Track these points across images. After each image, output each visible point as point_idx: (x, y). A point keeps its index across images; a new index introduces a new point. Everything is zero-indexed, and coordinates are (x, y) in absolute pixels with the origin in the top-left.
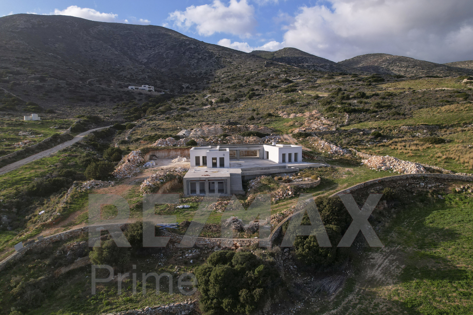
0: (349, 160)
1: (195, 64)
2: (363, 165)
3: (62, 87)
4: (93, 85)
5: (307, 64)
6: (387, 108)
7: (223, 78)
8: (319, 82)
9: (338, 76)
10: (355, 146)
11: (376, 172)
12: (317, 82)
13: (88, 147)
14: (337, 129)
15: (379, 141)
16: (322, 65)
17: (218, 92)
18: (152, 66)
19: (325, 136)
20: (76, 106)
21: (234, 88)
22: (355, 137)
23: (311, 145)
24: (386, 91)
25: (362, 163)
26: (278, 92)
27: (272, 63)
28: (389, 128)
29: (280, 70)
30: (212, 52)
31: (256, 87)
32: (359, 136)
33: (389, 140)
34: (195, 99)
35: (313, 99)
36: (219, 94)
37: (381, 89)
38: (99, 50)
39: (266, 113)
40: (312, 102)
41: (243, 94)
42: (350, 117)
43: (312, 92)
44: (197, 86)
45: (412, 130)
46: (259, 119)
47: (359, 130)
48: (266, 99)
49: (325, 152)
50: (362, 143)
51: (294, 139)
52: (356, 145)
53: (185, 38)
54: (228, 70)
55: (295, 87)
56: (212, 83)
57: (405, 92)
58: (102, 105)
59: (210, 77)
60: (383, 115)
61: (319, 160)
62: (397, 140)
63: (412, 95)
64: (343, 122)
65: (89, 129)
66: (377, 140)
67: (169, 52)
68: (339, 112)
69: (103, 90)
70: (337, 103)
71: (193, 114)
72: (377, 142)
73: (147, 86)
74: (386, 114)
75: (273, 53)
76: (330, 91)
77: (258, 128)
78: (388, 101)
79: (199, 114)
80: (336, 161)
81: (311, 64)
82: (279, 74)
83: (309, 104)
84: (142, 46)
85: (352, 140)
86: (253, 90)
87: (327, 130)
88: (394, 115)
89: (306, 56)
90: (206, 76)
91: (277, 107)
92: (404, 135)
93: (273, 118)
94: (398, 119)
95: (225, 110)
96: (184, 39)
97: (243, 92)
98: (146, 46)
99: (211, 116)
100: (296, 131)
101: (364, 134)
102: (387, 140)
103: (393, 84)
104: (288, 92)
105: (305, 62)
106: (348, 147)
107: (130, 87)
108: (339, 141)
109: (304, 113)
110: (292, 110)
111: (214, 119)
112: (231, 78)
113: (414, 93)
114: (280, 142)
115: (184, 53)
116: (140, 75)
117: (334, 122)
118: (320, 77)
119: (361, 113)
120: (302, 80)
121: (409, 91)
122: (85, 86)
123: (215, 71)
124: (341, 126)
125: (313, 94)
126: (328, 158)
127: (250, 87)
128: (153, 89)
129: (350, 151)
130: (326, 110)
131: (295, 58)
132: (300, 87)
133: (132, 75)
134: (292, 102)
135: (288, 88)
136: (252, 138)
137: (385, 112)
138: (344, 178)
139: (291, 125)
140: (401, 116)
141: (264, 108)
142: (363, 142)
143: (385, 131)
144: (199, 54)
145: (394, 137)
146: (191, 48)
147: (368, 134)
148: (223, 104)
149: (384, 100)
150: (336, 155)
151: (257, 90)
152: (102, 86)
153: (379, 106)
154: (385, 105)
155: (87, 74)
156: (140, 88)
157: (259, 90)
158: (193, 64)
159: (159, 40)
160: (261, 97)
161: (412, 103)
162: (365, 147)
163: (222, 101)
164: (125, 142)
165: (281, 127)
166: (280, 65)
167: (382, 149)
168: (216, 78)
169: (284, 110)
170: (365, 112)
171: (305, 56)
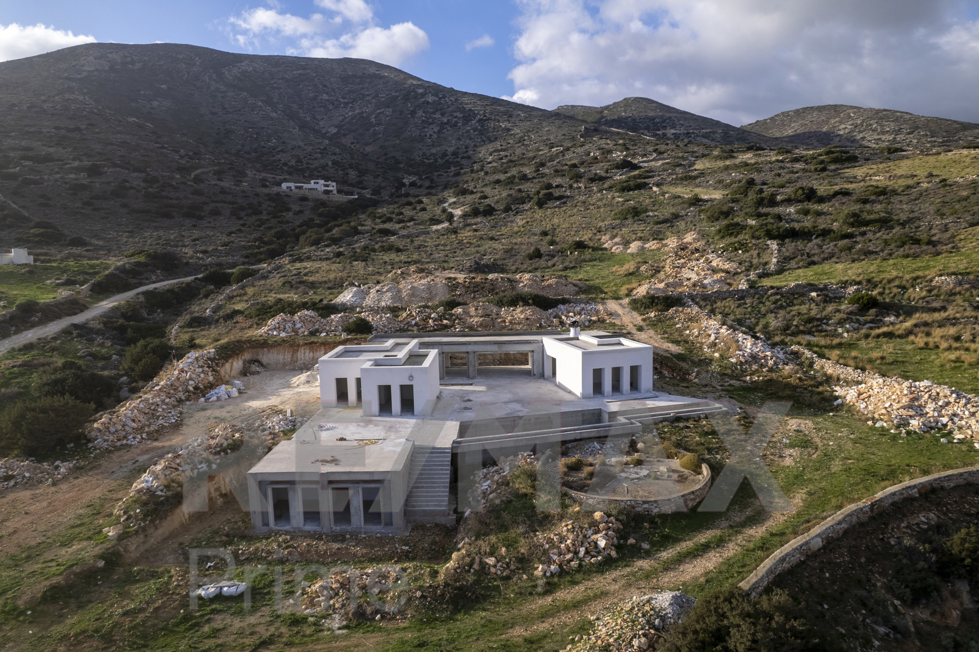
0: (795, 388)
1: (435, 136)
2: (842, 405)
3: (132, 188)
4: (203, 182)
5: (673, 131)
6: (878, 225)
7: (490, 163)
8: (699, 165)
9: (743, 152)
10: (808, 338)
11: (894, 438)
12: (697, 167)
13: (103, 334)
14: (752, 285)
15: (872, 321)
16: (706, 133)
17: (472, 193)
18: (347, 141)
19: (719, 304)
20: (148, 228)
21: (509, 183)
22: (803, 309)
23: (680, 331)
24: (868, 184)
25: (837, 398)
26: (606, 190)
27: (596, 130)
28: (897, 283)
29: (614, 143)
30: (470, 110)
31: (558, 181)
32: (813, 306)
33: (901, 318)
34: (418, 208)
35: (686, 206)
36: (473, 196)
37: (852, 180)
38: (240, 110)
39: (570, 240)
40: (683, 213)
41: (526, 196)
42: (784, 249)
43: (683, 190)
44: (432, 181)
45: (967, 286)
46: (553, 256)
47: (812, 287)
48: (576, 206)
49: (721, 356)
50: (824, 326)
51: (635, 314)
52: (810, 333)
53: (415, 82)
54: (501, 145)
55: (645, 178)
56: (465, 173)
57: (918, 183)
58: (208, 225)
59: (464, 162)
60: (870, 244)
61: (704, 382)
62: (926, 317)
63: (942, 191)
64: (766, 263)
65: (141, 284)
66: (869, 318)
67: (383, 112)
68: (753, 237)
69: (223, 191)
70: (746, 214)
71: (401, 244)
72: (866, 322)
73: (322, 182)
74: (878, 242)
75: (600, 110)
76: (726, 186)
77: (543, 281)
78: (878, 207)
79: (416, 243)
80: (754, 388)
81: (683, 130)
82: (610, 152)
83: (676, 216)
84: (328, 100)
85: (797, 319)
86: (549, 186)
87: (725, 288)
88: (903, 244)
89: (672, 115)
90: (455, 160)
91: (600, 224)
92: (945, 304)
93: (588, 254)
94: (916, 256)
95: (478, 233)
96: (414, 85)
97: (528, 191)
98: (337, 100)
99: (442, 248)
100: (642, 291)
101: (827, 300)
102: (897, 316)
103: (881, 166)
104: (628, 191)
105: (668, 128)
106: (787, 340)
107: (284, 186)
108: (759, 319)
109: (663, 239)
110: (634, 232)
111: (447, 256)
112: (507, 163)
113: (946, 185)
114: (595, 322)
115: (413, 113)
116: (316, 159)
117: (740, 264)
118: (704, 156)
119: (811, 240)
120: (660, 162)
121: (931, 182)
122: (185, 184)
123: (475, 148)
124: (760, 276)
125: (687, 194)
126: (731, 377)
127: (544, 179)
128: (335, 188)
129: (796, 355)
130: (720, 231)
131: (648, 118)
132: (656, 179)
133: (299, 161)
134: (636, 213)
135: (628, 181)
136: (522, 312)
137: (875, 237)
138: (788, 462)
139: (631, 271)
140: (924, 247)
141: (568, 229)
142: (827, 324)
143: (887, 291)
144: (442, 115)
145: (915, 310)
146: (428, 103)
147: (838, 299)
148: (479, 220)
149: (868, 206)
150: (755, 367)
151: (557, 186)
152: (222, 184)
153: (857, 220)
154: (872, 217)
155: (198, 159)
156: (306, 186)
157: (563, 187)
158: (431, 135)
159: (362, 89)
160: (565, 203)
161: (945, 210)
162: (836, 341)
163: (475, 213)
164: (199, 323)
165: (603, 278)
166: (613, 133)
167: (888, 348)
168: (475, 162)
169: (615, 231)
170: (821, 238)
171: (668, 115)
